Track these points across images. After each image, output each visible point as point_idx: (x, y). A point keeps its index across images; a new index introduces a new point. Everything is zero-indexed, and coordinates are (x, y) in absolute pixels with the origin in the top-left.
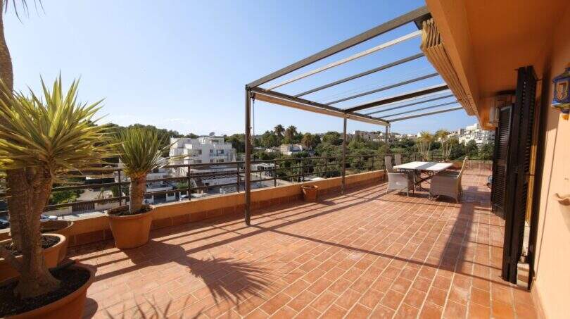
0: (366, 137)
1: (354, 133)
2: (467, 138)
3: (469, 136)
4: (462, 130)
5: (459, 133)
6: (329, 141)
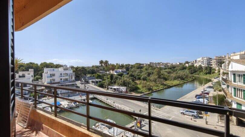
0: (154, 65)
1: (149, 63)
2: (198, 64)
3: (198, 63)
4: (196, 61)
5: (195, 62)
6: (136, 67)
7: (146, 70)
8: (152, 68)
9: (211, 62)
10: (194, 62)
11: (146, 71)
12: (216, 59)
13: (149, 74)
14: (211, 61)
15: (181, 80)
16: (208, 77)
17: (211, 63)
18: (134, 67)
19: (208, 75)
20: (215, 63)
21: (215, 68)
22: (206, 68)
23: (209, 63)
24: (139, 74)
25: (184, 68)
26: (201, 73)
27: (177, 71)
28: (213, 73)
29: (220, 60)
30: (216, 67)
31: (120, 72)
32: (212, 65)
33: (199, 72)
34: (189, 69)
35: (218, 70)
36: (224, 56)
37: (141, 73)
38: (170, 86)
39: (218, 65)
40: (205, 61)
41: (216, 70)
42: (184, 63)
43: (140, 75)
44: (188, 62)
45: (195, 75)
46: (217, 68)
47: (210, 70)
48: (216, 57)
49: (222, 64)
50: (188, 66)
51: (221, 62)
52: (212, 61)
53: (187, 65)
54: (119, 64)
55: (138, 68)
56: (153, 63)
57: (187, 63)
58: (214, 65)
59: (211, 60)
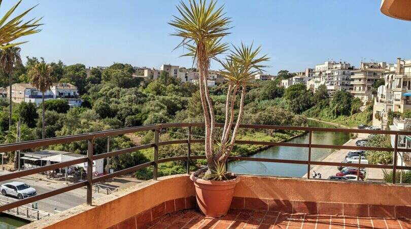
0: (181, 76)
1: (162, 68)
2: (316, 82)
3: (318, 79)
4: (310, 71)
5: (307, 75)
6: (114, 80)
7: (159, 93)
8: (177, 87)
9: (353, 80)
10: (304, 74)
11: (161, 97)
12: (364, 71)
13: (172, 110)
14: (352, 77)
15: (276, 132)
16: (340, 123)
17: (352, 83)
18: (108, 79)
19: (342, 117)
20: (362, 82)
21: (360, 97)
22: (339, 97)
23: (347, 83)
24: (135, 106)
25: (277, 93)
26: (325, 111)
27: (256, 100)
28: (355, 112)
29: (374, 74)
30: (363, 94)
31: (51, 96)
32: (352, 89)
33: (318, 109)
34: (293, 96)
35: (367, 104)
36: (381, 64)
37: (142, 103)
38: (247, 151)
39: (369, 88)
40: (336, 74)
41: (362, 104)
42: (276, 74)
43: (137, 111)
44: (286, 72)
45: (308, 116)
46: (365, 99)
47: (349, 102)
48: (365, 65)
49: (377, 87)
50: (287, 87)
51: (376, 80)
52: (356, 76)
53: (285, 83)
54: (40, 61)
55: (127, 84)
56: (177, 70)
57: (286, 75)
58: (358, 88)
59: (353, 74)
